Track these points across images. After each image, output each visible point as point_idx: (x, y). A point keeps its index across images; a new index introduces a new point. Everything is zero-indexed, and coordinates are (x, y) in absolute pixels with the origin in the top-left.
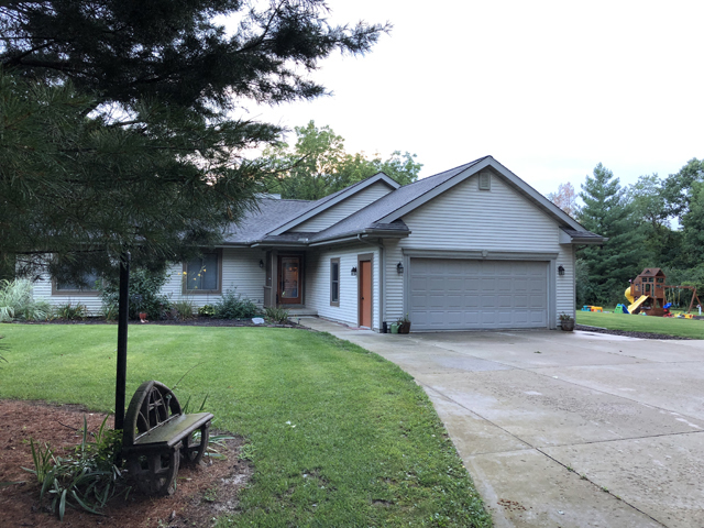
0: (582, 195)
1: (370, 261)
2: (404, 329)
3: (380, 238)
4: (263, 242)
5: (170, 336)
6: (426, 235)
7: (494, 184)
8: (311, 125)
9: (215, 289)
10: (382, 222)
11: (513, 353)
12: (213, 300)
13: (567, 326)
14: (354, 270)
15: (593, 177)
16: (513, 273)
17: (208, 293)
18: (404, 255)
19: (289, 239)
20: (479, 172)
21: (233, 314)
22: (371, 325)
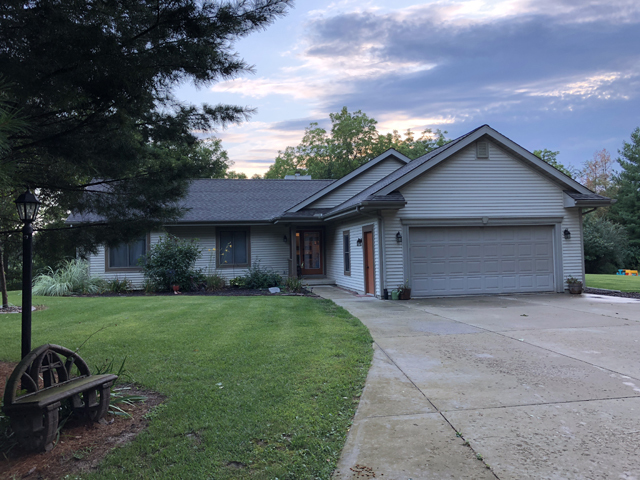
0: (619, 161)
1: (371, 232)
2: (405, 295)
3: (378, 210)
4: (282, 218)
5: (184, 305)
6: (422, 205)
7: (493, 153)
8: (345, 111)
9: (244, 262)
10: (379, 194)
11: (497, 316)
12: (241, 273)
13: (575, 289)
14: (359, 241)
15: (631, 143)
16: (516, 238)
17: (234, 267)
18: (403, 225)
19: (306, 215)
20: (476, 142)
21: (256, 285)
22: (375, 292)
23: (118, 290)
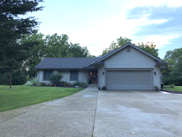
2: (104, 89)
7: (132, 50)
8: (121, 38)
9: (77, 79)
10: (97, 62)
16: (139, 74)
18: (105, 70)
23: (44, 85)
